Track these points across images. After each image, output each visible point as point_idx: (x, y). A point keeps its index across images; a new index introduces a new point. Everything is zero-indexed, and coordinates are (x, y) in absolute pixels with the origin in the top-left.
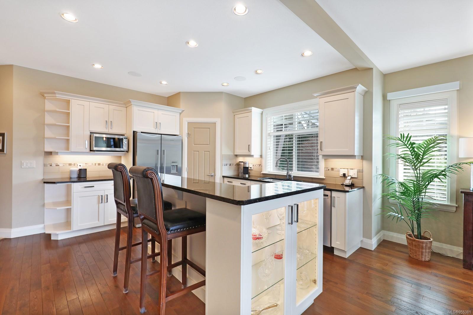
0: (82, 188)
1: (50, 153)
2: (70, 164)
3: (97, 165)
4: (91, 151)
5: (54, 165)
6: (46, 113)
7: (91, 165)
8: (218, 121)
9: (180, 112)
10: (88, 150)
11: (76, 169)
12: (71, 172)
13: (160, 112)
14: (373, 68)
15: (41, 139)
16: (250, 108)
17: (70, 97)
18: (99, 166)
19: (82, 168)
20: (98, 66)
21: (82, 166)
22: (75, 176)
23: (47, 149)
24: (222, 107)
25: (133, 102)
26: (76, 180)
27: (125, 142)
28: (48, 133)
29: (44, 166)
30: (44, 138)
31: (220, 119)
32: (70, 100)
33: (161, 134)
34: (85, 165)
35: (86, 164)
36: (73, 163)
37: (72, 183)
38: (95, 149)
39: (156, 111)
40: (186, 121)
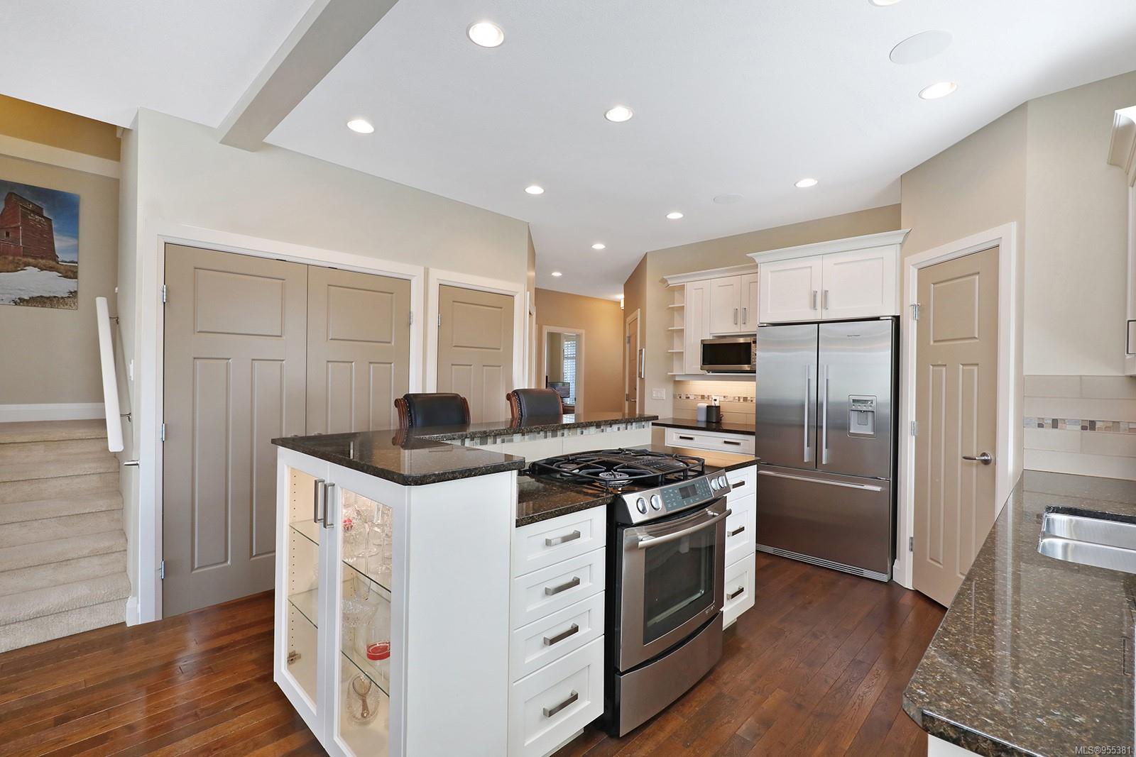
2: (703, 397)
3: (742, 400)
5: (683, 397)
7: (732, 399)
9: (901, 239)
11: (704, 405)
12: (698, 409)
13: (829, 261)
17: (684, 280)
18: (745, 403)
19: (713, 405)
20: (675, 216)
21: (712, 400)
26: (703, 425)
29: (674, 397)
31: (1013, 226)
32: (682, 286)
33: (818, 323)
34: (722, 399)
35: (724, 397)
37: (666, 428)
39: (816, 263)
40: (914, 264)
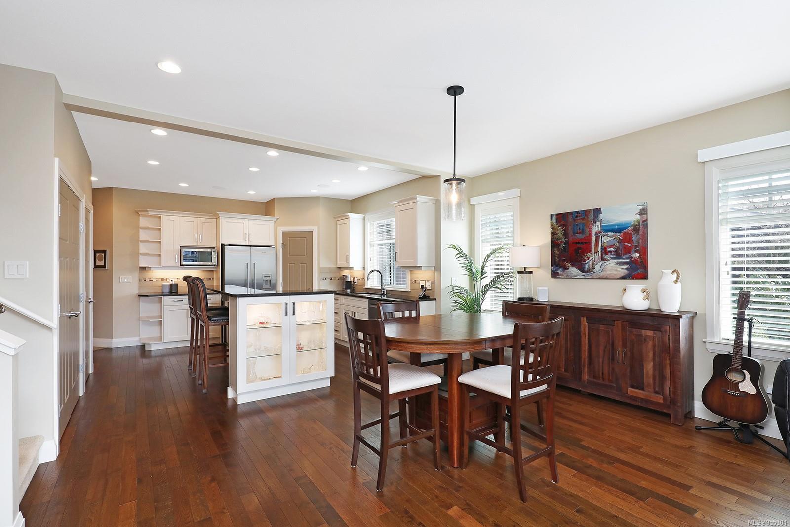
0: (171, 301)
1: (144, 268)
2: (162, 279)
4: (181, 265)
5: (148, 280)
6: (140, 230)
8: (315, 229)
9: (275, 220)
10: (178, 265)
11: (168, 283)
12: (163, 286)
13: (251, 222)
14: (440, 176)
15: (136, 254)
16: (347, 214)
17: (161, 214)
19: (173, 282)
21: (173, 281)
22: (167, 291)
23: (142, 265)
24: (321, 213)
25: (221, 214)
26: (167, 294)
27: (214, 255)
28: (143, 249)
29: (139, 281)
30: (139, 253)
31: (317, 227)
32: (160, 217)
33: (251, 246)
34: (176, 280)
35: (177, 278)
36: (165, 278)
37: (164, 297)
38: (184, 263)
39: (246, 222)
40: (281, 230)
